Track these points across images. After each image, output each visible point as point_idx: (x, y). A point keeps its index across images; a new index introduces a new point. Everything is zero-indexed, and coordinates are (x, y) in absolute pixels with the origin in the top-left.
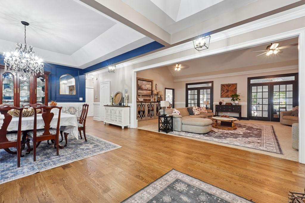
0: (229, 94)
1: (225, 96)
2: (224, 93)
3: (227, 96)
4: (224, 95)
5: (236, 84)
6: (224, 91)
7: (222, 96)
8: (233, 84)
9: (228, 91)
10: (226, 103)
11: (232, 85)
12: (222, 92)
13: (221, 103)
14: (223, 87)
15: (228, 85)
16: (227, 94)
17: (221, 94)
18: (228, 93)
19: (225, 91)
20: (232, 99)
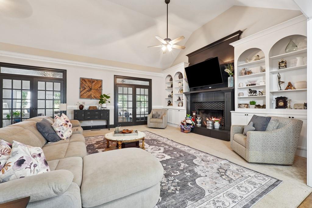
0: (93, 93)
1: (87, 96)
2: (84, 91)
3: (90, 97)
4: (85, 94)
5: (101, 81)
6: (85, 89)
7: (81, 97)
8: (97, 80)
9: (91, 89)
10: (90, 107)
11: (96, 82)
12: (82, 89)
13: (81, 107)
14: (84, 82)
15: (92, 81)
16: (89, 93)
17: (81, 92)
18: (91, 92)
19: (87, 89)
20: (100, 100)
